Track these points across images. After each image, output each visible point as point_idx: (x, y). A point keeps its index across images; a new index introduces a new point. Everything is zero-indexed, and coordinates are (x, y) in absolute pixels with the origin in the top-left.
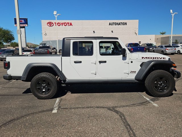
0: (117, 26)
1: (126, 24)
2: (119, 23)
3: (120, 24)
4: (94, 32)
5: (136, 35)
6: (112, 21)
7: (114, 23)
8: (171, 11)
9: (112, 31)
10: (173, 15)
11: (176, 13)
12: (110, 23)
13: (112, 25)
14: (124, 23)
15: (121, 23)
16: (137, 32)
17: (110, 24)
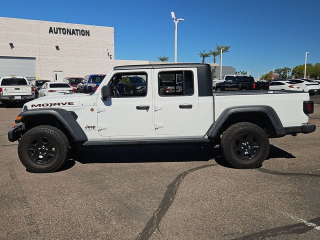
0: (68, 36)
1: (88, 33)
2: (73, 30)
3: (74, 33)
4: (11, 45)
5: (111, 58)
6: (55, 25)
7: (60, 29)
8: (173, 14)
9: (57, 47)
10: (176, 23)
11: (181, 19)
12: (51, 28)
13: (56, 33)
14: (83, 31)
15: (77, 30)
16: (112, 53)
17: (51, 31)
